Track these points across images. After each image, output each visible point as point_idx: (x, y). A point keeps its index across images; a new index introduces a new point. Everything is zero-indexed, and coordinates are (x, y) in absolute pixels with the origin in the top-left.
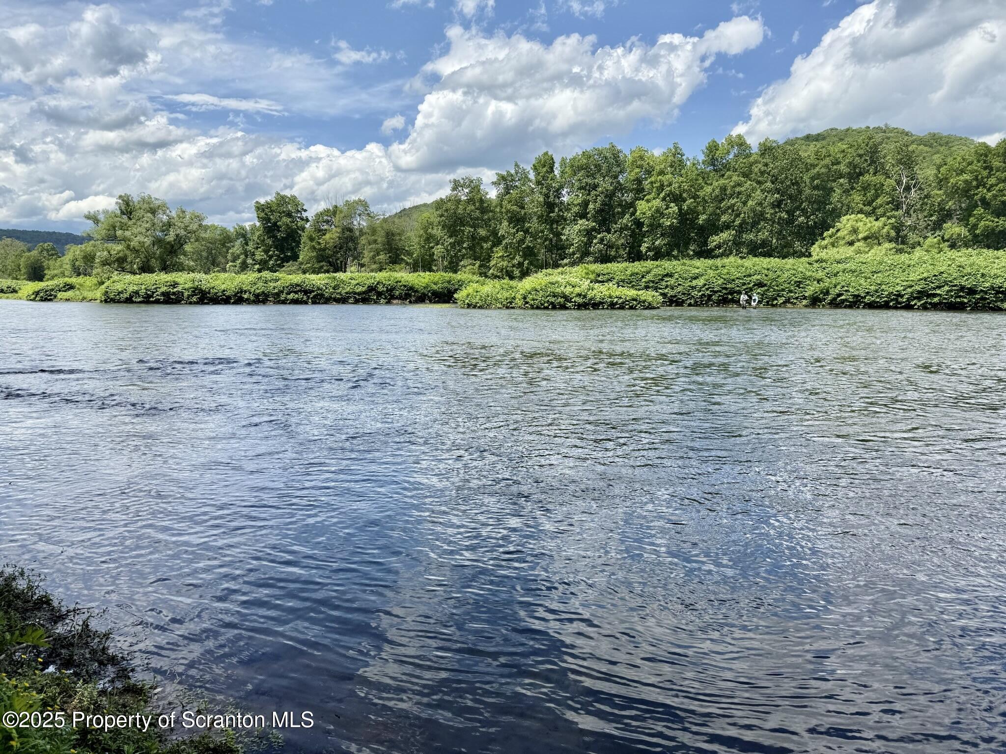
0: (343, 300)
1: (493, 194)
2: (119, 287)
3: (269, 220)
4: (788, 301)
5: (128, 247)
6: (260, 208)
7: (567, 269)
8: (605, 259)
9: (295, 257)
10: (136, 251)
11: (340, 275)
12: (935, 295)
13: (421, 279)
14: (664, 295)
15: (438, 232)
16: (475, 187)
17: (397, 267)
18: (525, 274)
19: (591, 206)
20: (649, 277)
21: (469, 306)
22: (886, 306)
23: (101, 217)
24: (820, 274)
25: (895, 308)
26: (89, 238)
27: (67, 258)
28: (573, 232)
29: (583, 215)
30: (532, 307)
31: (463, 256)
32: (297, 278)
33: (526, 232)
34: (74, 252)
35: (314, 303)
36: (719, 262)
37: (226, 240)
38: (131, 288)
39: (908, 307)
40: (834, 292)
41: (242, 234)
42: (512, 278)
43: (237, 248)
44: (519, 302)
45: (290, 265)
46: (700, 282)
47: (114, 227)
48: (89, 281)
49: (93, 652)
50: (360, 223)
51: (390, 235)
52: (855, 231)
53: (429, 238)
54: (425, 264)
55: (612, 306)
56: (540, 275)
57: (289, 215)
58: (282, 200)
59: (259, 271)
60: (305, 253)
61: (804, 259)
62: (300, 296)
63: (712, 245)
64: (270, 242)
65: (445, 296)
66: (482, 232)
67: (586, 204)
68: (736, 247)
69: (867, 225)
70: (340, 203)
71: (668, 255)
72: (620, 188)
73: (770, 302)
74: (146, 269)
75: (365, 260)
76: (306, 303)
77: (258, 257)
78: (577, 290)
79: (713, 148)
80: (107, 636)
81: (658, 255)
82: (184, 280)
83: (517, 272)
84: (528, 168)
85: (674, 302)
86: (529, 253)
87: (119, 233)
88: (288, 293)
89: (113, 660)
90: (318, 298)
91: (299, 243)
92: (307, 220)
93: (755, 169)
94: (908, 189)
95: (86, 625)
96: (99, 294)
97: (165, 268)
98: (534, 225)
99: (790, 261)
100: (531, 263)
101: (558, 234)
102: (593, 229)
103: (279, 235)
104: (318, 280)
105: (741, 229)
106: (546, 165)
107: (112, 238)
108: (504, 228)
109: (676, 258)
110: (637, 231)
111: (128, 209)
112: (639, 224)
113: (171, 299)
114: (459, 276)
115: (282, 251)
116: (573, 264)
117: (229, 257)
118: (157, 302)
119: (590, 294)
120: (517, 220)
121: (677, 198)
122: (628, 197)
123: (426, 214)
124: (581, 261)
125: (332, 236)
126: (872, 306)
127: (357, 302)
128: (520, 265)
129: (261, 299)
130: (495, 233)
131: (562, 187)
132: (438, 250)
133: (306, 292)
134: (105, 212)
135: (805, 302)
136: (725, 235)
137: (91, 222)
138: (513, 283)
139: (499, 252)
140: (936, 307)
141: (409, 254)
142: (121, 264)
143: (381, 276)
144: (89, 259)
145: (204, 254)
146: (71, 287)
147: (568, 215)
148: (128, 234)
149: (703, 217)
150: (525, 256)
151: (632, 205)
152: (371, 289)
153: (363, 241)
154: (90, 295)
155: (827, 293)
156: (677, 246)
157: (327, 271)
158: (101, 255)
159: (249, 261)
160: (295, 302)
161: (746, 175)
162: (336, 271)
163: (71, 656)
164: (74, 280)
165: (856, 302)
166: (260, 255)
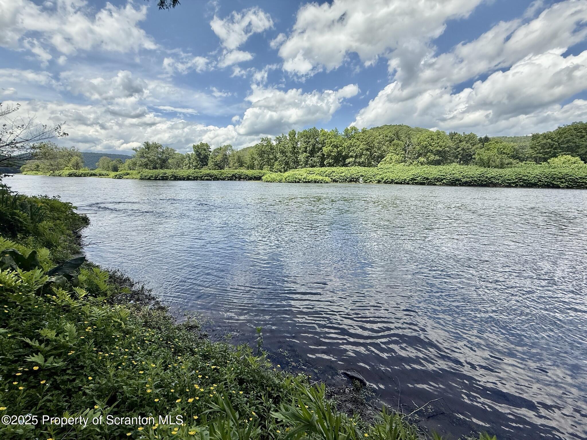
0: (224, 179)
1: (274, 143)
2: (146, 174)
3: (198, 152)
4: (371, 181)
5: (149, 160)
6: (194, 147)
7: (300, 169)
8: (313, 166)
9: (207, 164)
10: (150, 161)
11: (222, 171)
12: (416, 180)
13: (250, 172)
14: (332, 179)
15: (256, 156)
16: (268, 141)
17: (242, 168)
18: (285, 171)
19: (308, 148)
20: (327, 173)
21: (267, 181)
22: (401, 183)
23: (138, 149)
24: (381, 173)
25: (404, 184)
26: (134, 157)
27: (126, 164)
28: (302, 157)
29: (306, 152)
30: (288, 182)
31: (264, 165)
32: (208, 172)
33: (286, 156)
34: (128, 162)
35: (214, 180)
36: (348, 168)
37: (183, 159)
38: (150, 175)
39: (408, 184)
40: (385, 179)
41: (188, 156)
42: (281, 172)
43: (187, 161)
44: (284, 180)
45: (205, 167)
46: (343, 174)
47: (143, 153)
48: (135, 172)
49: (146, 296)
50: (229, 152)
51: (239, 157)
52: (391, 159)
53: (253, 158)
54: (252, 167)
55: (315, 182)
56: (291, 171)
57: (205, 150)
58: (202, 144)
59: (195, 169)
60: (210, 163)
61: (376, 168)
62: (209, 178)
63: (347, 162)
64: (198, 159)
65: (259, 178)
66: (271, 157)
67: (306, 148)
68: (354, 163)
69: (395, 157)
70: (222, 146)
71: (333, 166)
72: (317, 142)
73: (365, 182)
74: (155, 168)
75: (231, 166)
76: (211, 180)
77: (194, 164)
78: (303, 177)
79: (347, 131)
80: (150, 290)
81: (330, 165)
82: (169, 172)
83: (283, 170)
84: (287, 135)
85: (335, 181)
86: (287, 163)
87: (145, 155)
88: (205, 177)
89: (153, 298)
90: (216, 179)
91: (208, 159)
92: (211, 152)
93: (361, 137)
94: (409, 145)
95: (143, 287)
96: (138, 176)
97: (161, 168)
98: (289, 154)
99: (371, 169)
100: (287, 167)
101: (297, 158)
102: (309, 156)
103: (201, 157)
104: (215, 172)
105: (356, 157)
106: (293, 134)
107: (142, 157)
108: (279, 155)
109: (336, 166)
110: (323, 158)
111: (148, 146)
112: (323, 155)
113: (164, 178)
114: (263, 171)
115: (202, 163)
116: (302, 168)
117: (184, 164)
118: (159, 179)
119: (308, 178)
120: (283, 152)
121: (336, 146)
122: (320, 146)
123: (252, 150)
124: (305, 167)
125: (219, 158)
126: (397, 183)
127: (228, 180)
128: (284, 168)
129: (195, 179)
130: (275, 157)
131: (298, 142)
132: (256, 163)
133: (211, 176)
134: (139, 148)
135: (376, 182)
136: (351, 160)
137: (134, 151)
138: (282, 174)
139: (277, 163)
140: (417, 184)
141: (246, 163)
142: (146, 166)
143: (236, 171)
144: (135, 164)
145: (175, 163)
146: (128, 174)
147: (300, 151)
148: (148, 155)
149: (344, 153)
150: (286, 165)
151: (321, 149)
152: (233, 175)
153: (230, 159)
154: (135, 177)
155: (383, 179)
156: (336, 162)
157: (218, 169)
158: (139, 163)
159: (191, 166)
160: (207, 180)
161: (358, 139)
162: (221, 169)
163: (139, 297)
164: (129, 171)
165: (392, 182)
166: (195, 164)
